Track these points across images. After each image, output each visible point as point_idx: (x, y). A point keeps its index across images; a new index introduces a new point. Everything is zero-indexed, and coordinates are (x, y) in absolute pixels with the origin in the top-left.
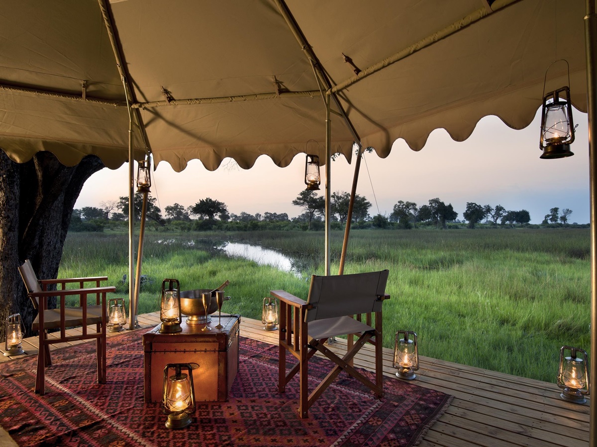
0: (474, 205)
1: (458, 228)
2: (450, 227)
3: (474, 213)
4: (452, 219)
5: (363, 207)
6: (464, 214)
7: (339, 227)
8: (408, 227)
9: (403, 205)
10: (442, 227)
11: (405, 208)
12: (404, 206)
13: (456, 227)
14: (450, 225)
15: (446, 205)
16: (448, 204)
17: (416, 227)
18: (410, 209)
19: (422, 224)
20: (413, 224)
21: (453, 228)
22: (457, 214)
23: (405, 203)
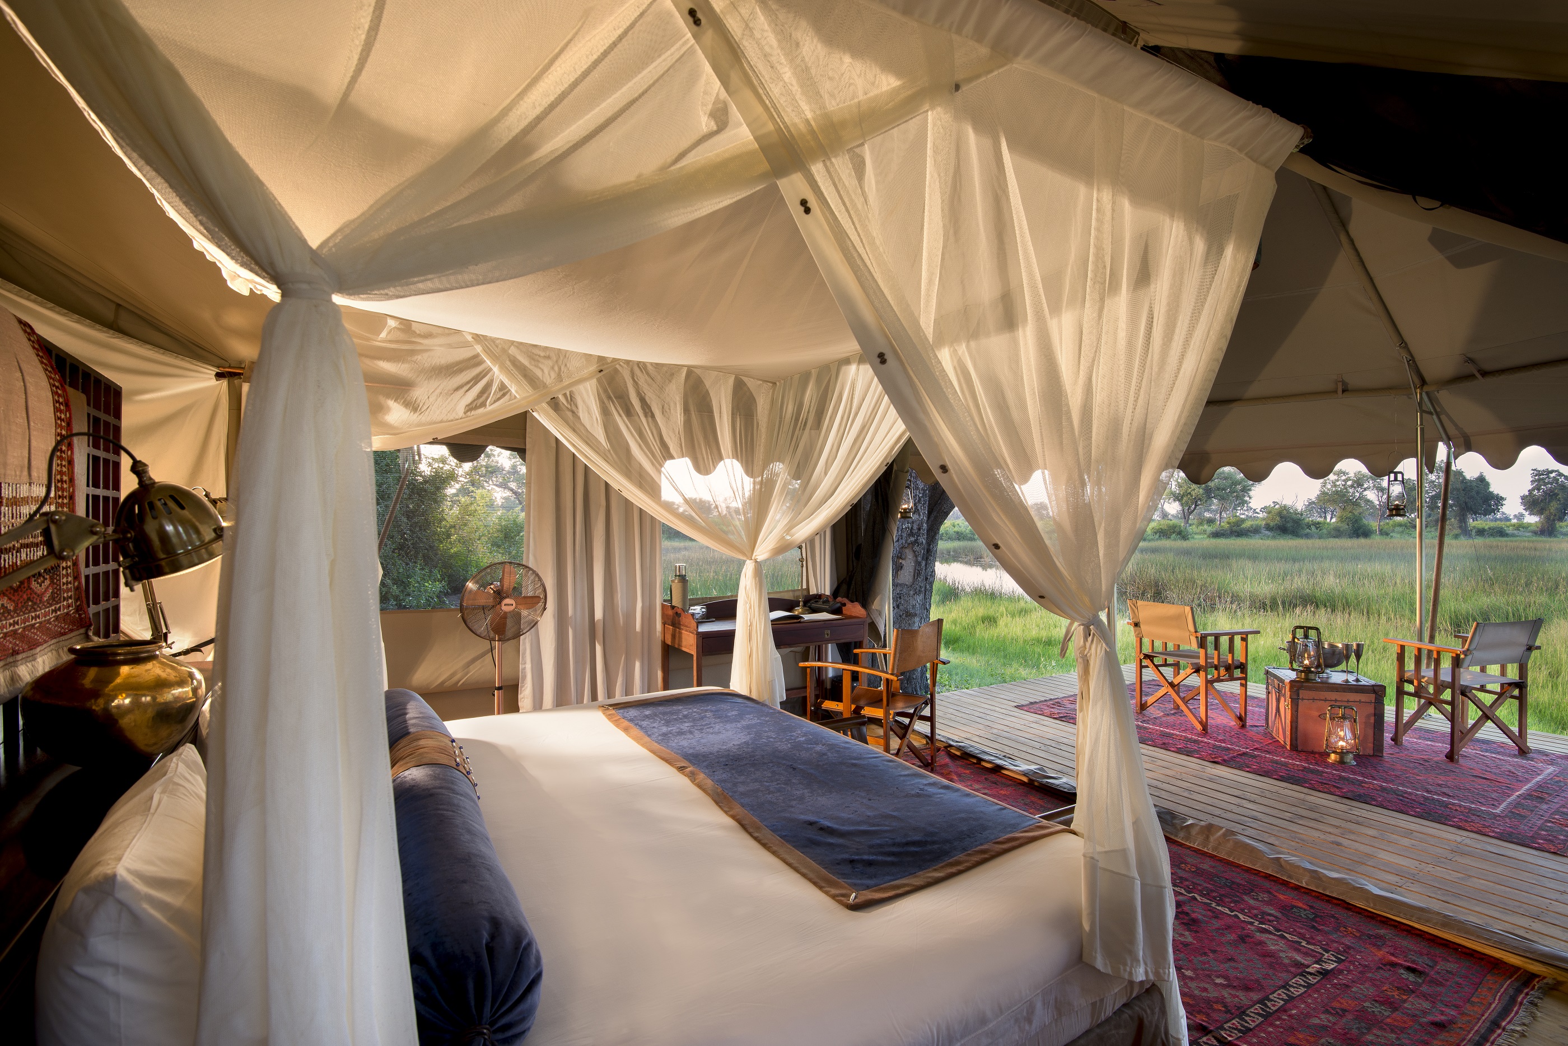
0: (1553, 475)
1: (1507, 535)
2: (1481, 532)
3: (1557, 495)
4: (1486, 513)
5: (1239, 487)
6: (1523, 498)
7: (1180, 533)
8: (1359, 531)
9: (1346, 481)
10: (1457, 531)
11: (1352, 486)
12: (1349, 483)
13: (1501, 533)
14: (1480, 526)
15: (1468, 477)
16: (1476, 475)
17: (1384, 533)
18: (1365, 489)
19: (1400, 525)
20: (1374, 524)
21: (1492, 535)
22: (1502, 499)
23: (1352, 475)
